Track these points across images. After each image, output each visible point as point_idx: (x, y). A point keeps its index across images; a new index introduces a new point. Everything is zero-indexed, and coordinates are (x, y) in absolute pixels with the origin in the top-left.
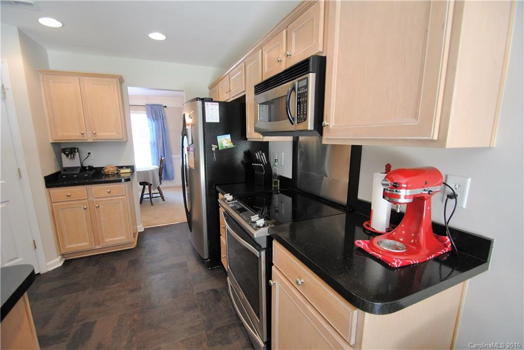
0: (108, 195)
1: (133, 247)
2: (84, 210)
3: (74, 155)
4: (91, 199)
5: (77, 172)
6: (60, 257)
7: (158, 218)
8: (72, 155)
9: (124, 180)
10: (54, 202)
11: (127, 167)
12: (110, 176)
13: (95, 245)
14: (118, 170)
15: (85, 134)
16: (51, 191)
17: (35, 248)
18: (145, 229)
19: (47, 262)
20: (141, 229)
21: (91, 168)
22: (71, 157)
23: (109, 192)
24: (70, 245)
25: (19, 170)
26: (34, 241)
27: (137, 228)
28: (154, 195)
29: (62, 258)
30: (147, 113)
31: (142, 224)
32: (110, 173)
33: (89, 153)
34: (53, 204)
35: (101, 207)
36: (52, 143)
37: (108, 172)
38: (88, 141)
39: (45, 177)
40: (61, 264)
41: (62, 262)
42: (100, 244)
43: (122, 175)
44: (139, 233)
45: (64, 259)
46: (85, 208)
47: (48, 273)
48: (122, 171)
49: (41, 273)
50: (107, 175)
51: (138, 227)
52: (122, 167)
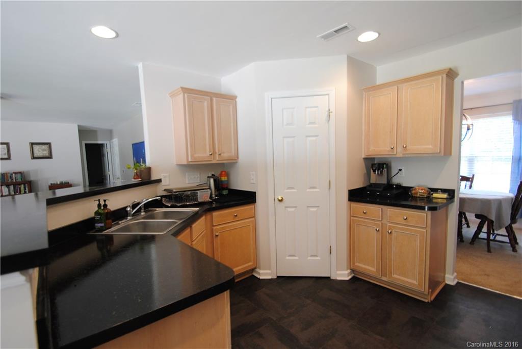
0: (404, 222)
1: (426, 301)
2: (376, 231)
3: (381, 172)
4: (385, 221)
5: (380, 190)
6: (349, 271)
7: (488, 275)
8: (380, 171)
9: (428, 207)
10: (353, 216)
11: (444, 191)
12: (418, 199)
13: (381, 276)
14: (429, 193)
15: (395, 149)
16: (352, 205)
17: (331, 253)
18: (458, 283)
19: (337, 271)
20: (451, 279)
21: (399, 186)
22: (378, 173)
23: (406, 219)
24: (359, 263)
25: (330, 181)
26: (330, 247)
27: (444, 277)
28: (498, 238)
29: (351, 273)
30: (513, 114)
31: (455, 274)
32: (418, 196)
33: (400, 170)
34: (352, 218)
35: (394, 234)
36: (364, 158)
37: (417, 193)
38: (397, 156)
39: (349, 191)
40: (347, 278)
41: (350, 277)
42: (386, 277)
43: (434, 200)
44: (446, 284)
45: (353, 275)
46: (377, 230)
47: (336, 281)
48: (435, 195)
49: (332, 278)
50: (415, 198)
51: (447, 276)
52: (436, 190)
